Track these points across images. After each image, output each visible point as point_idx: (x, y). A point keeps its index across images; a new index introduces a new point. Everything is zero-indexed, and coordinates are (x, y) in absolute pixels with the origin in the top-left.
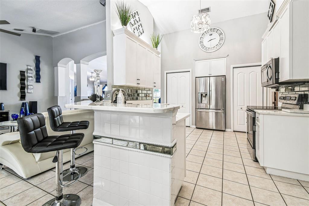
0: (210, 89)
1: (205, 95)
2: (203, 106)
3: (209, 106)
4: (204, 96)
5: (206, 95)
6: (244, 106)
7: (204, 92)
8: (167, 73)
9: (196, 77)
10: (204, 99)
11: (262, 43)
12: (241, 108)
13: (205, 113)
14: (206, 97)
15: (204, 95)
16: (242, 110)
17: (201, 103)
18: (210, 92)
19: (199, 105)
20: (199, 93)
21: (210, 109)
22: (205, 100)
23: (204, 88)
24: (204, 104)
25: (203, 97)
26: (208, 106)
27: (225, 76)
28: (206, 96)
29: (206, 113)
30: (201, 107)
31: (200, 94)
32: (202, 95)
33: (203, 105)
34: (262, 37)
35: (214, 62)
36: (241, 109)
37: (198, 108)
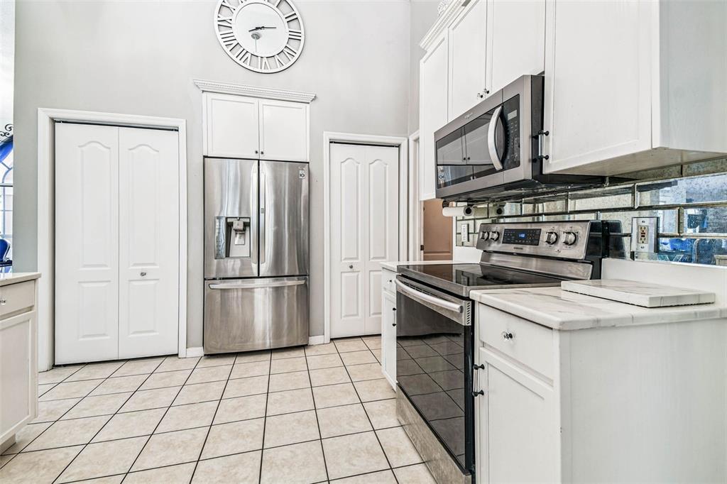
0: (262, 206)
1: (241, 227)
2: (233, 269)
3: (255, 266)
4: (236, 230)
5: (247, 225)
6: (357, 258)
7: (237, 215)
8: (54, 121)
9: (205, 157)
10: (236, 240)
11: (422, 61)
12: (351, 267)
13: (240, 294)
14: (244, 234)
15: (238, 225)
16: (353, 272)
17: (227, 255)
18: (262, 215)
19: (218, 264)
20: (219, 218)
21: (259, 277)
22: (241, 246)
23: (238, 199)
24: (238, 262)
25: (233, 233)
26: (251, 269)
27: (308, 163)
28: (244, 230)
29: (246, 293)
30: (226, 271)
31: (223, 221)
32: (229, 226)
33: (232, 267)
34: (422, 45)
35: (270, 111)
36: (350, 269)
37: (213, 276)
